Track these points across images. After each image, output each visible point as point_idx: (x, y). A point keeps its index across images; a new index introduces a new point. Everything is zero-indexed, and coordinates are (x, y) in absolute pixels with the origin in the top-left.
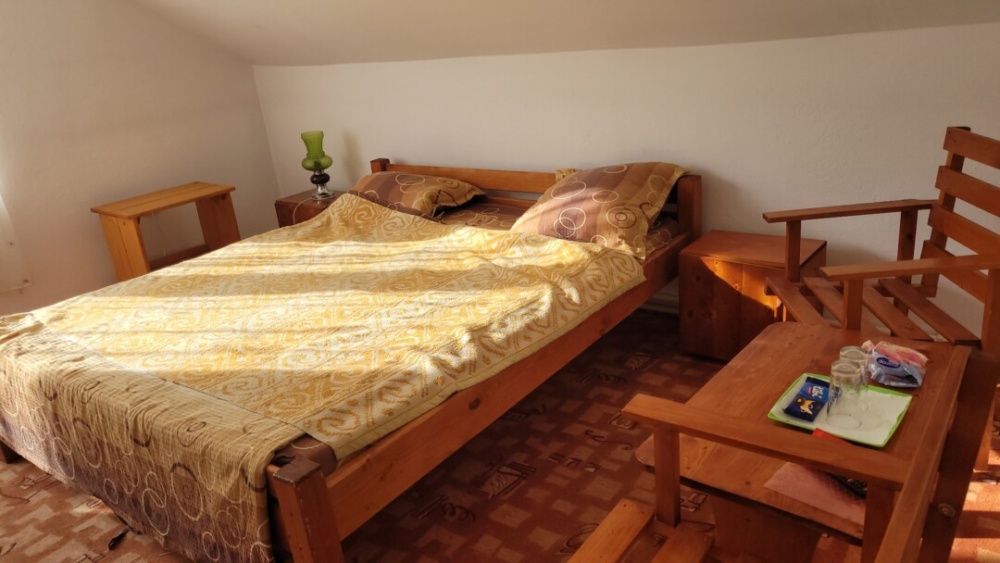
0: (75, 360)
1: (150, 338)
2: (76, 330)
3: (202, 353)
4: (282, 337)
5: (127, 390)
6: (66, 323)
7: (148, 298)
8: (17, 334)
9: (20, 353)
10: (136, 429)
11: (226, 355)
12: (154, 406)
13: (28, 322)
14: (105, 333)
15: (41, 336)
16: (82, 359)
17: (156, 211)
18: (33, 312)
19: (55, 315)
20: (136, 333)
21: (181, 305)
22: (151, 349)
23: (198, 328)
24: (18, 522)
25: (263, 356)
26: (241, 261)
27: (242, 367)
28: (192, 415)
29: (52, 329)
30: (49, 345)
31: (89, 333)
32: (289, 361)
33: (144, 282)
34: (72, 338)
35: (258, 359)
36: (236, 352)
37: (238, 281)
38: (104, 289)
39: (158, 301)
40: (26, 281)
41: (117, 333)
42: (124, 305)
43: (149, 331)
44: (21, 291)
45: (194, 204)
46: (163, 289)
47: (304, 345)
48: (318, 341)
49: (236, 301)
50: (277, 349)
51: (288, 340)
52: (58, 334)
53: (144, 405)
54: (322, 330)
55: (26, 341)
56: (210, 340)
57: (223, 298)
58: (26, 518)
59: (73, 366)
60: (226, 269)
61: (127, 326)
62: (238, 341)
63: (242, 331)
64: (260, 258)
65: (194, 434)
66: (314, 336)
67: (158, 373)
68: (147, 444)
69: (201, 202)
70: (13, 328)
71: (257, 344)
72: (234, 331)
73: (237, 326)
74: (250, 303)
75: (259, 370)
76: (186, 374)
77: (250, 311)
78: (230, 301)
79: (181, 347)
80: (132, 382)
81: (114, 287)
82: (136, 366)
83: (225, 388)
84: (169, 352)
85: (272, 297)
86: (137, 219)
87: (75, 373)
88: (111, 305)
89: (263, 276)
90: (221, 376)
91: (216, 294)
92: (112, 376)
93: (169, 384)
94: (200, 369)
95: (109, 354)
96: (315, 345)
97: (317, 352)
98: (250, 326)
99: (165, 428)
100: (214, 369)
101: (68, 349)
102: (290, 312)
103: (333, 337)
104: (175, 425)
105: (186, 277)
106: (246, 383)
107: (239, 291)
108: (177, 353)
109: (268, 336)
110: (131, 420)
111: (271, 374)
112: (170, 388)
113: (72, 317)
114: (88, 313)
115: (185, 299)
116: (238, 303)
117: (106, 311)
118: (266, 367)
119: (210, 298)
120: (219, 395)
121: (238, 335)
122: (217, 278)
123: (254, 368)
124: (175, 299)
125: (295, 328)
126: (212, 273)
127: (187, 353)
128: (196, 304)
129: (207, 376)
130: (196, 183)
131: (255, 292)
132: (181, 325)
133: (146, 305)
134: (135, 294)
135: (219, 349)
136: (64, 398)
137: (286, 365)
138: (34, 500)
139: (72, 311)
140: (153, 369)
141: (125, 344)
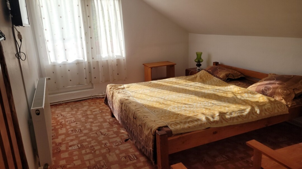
0: (128, 97)
1: (144, 96)
2: (130, 90)
3: (153, 102)
4: (172, 103)
5: (135, 106)
6: (129, 89)
7: (147, 87)
8: (119, 89)
9: (119, 93)
10: (134, 115)
11: (158, 104)
12: (139, 110)
13: (122, 87)
14: (136, 93)
15: (124, 90)
16: (129, 97)
17: (157, 67)
18: (124, 85)
19: (128, 86)
20: (142, 94)
21: (153, 90)
22: (143, 98)
23: (154, 96)
24: (110, 130)
25: (166, 106)
26: (171, 82)
27: (160, 107)
28: (146, 115)
29: (126, 89)
30: (125, 93)
31: (133, 92)
32: (171, 109)
33: (148, 83)
34: (129, 92)
35: (164, 106)
36: (160, 103)
37: (168, 87)
38: (139, 83)
39: (149, 88)
40: (126, 78)
41: (138, 93)
42: (142, 87)
43: (144, 94)
44: (125, 80)
45: (166, 66)
46: (151, 86)
47: (176, 106)
48: (180, 106)
49: (165, 92)
50: (170, 105)
51: (173, 104)
52: (127, 91)
53: (137, 110)
54: (182, 103)
55: (121, 91)
56: (156, 99)
57: (163, 90)
58: (111, 129)
59: (127, 98)
60: (166, 84)
61: (141, 92)
62: (162, 101)
63: (164, 99)
64: (175, 83)
65: (144, 119)
66: (179, 104)
67: (142, 104)
68: (135, 119)
69: (167, 66)
70: (119, 87)
71: (166, 103)
72: (162, 99)
73: (163, 98)
74: (168, 93)
75: (163, 109)
76: (148, 106)
77: (167, 95)
78: (164, 91)
79: (149, 99)
80: (137, 104)
81: (141, 83)
82: (139, 101)
83: (155, 111)
84: (146, 100)
85: (174, 93)
86: (152, 68)
87: (127, 99)
88: (139, 87)
89: (174, 87)
90: (155, 108)
91: (162, 89)
92: (133, 102)
93: (144, 107)
94: (151, 105)
95: (135, 97)
96: (179, 106)
97: (178, 108)
98: (166, 98)
99: (139, 116)
100: (154, 106)
101: (127, 94)
102: (176, 97)
103: (184, 106)
104: (141, 116)
105: (157, 84)
106: (159, 111)
107: (167, 90)
108: (148, 100)
109: (169, 102)
110: (134, 112)
111: (166, 110)
112: (144, 108)
113: (131, 88)
114: (134, 87)
115: (155, 89)
116: (166, 92)
117: (138, 88)
118: (165, 109)
119: (160, 90)
120: (153, 112)
121: (162, 100)
122: (164, 85)
123: (163, 108)
124: (153, 88)
125: (176, 101)
126: (163, 84)
127: (150, 101)
128: (156, 91)
129: (152, 107)
130: (168, 61)
131: (171, 91)
132: (151, 95)
133: (146, 88)
134: (145, 85)
135: (157, 102)
136: (123, 104)
137: (170, 109)
138: (114, 126)
139: (132, 86)
140: (142, 103)
141: (139, 96)
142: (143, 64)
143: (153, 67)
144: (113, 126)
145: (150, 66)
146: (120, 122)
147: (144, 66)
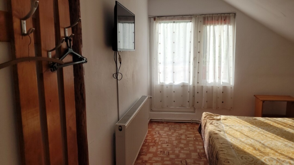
0: (219, 131)
1: (238, 133)
2: (226, 124)
3: (246, 144)
4: (272, 152)
5: (222, 144)
6: (226, 121)
7: (248, 124)
8: (214, 119)
9: (211, 124)
10: (217, 154)
11: (251, 148)
12: (223, 151)
13: (218, 118)
14: (231, 127)
15: (218, 122)
16: (221, 131)
17: (273, 101)
18: (222, 116)
19: (225, 118)
20: (237, 131)
21: (254, 129)
22: (236, 137)
23: (252, 137)
25: (261, 154)
26: (285, 125)
27: (252, 154)
28: (228, 158)
29: (221, 121)
30: (218, 125)
31: (227, 126)
32: (267, 160)
33: (251, 119)
34: (223, 125)
35: (259, 154)
36: (255, 149)
37: (276, 129)
38: (241, 117)
39: (249, 125)
41: (233, 129)
42: (241, 123)
43: (240, 132)
45: (286, 102)
46: (254, 123)
47: (275, 158)
48: (282, 159)
49: (270, 135)
50: (267, 154)
51: (273, 154)
52: (222, 123)
53: (221, 149)
54: (286, 156)
55: (214, 121)
56: (250, 141)
57: (267, 132)
59: (217, 132)
60: (276, 124)
61: (237, 128)
62: (258, 146)
63: (262, 144)
64: (290, 125)
65: (224, 163)
66: (282, 157)
67: (232, 143)
68: (217, 159)
69: (288, 102)
70: (215, 118)
71: (262, 150)
72: (260, 143)
73: (262, 142)
74: (273, 137)
75: (255, 157)
76: (238, 148)
77: (270, 139)
78: (268, 134)
79: (243, 140)
80: (225, 142)
81: (243, 117)
82: (229, 139)
83: (243, 156)
84: (239, 140)
85: (282, 138)
86: (264, 101)
87: (216, 134)
88: (238, 121)
89: (286, 131)
90: (245, 153)
91: (266, 130)
92: (222, 138)
93: (232, 147)
94: (242, 148)
95: (227, 133)
96: (279, 159)
97: (278, 162)
98: (266, 144)
99: (221, 158)
100: (245, 150)
101: (220, 128)
102: (282, 146)
103: (288, 160)
104: (223, 158)
105: (263, 122)
106: (249, 158)
107: (274, 132)
108: (241, 141)
109: (269, 149)
110: (217, 151)
111: (258, 160)
112: (230, 149)
113: (228, 120)
114: (232, 121)
115: (257, 128)
116: (270, 136)
117: (236, 122)
118: (258, 157)
119: (263, 130)
120: (240, 157)
121: (261, 145)
122: (271, 126)
123: (255, 155)
124: (254, 127)
125: (279, 151)
126: (271, 124)
127: (243, 142)
128: (258, 131)
129: (241, 151)
130: (289, 96)
131: (278, 135)
132: (249, 134)
133: (246, 125)
134: (246, 121)
135: (251, 145)
136: (211, 138)
137: (265, 160)
138: (203, 159)
139: (229, 119)
140: (232, 142)
141: (232, 132)
142: (254, 96)
143: (266, 101)
144: (201, 159)
145: (261, 99)
146: (207, 157)
147: (255, 97)
